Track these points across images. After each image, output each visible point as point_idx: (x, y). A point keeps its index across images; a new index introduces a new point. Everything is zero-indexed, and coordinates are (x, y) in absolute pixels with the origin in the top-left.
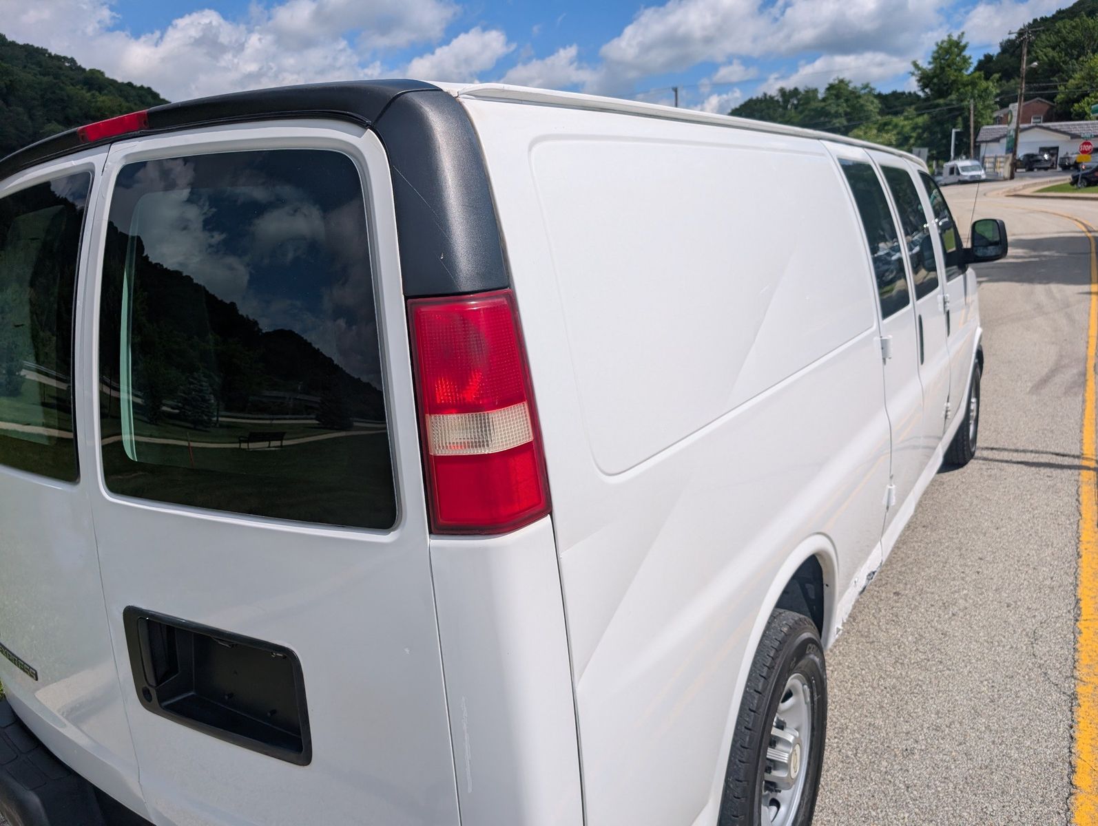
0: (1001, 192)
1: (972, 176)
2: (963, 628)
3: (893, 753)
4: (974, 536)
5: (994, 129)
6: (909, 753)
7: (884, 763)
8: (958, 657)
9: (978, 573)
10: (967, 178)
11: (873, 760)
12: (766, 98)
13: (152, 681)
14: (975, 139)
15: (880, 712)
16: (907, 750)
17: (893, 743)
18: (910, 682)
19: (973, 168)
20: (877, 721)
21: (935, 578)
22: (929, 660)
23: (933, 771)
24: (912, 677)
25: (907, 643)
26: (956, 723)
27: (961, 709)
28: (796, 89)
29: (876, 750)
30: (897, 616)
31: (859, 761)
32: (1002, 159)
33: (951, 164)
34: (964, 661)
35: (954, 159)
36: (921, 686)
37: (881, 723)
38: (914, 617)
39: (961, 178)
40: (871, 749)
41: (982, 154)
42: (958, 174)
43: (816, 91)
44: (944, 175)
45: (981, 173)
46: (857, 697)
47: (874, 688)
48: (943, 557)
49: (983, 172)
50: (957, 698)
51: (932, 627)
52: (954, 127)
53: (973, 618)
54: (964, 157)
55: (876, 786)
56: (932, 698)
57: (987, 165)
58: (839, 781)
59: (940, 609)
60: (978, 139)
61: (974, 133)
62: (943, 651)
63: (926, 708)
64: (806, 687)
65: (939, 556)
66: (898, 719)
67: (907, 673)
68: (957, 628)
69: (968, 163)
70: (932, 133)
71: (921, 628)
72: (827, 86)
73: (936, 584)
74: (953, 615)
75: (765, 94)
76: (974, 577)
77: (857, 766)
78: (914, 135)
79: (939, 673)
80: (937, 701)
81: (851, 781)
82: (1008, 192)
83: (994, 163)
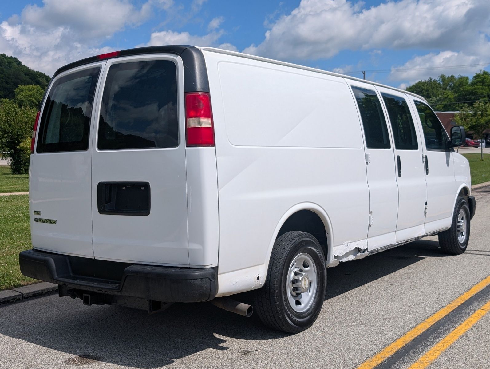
12: (430, 81)
28: (452, 77)
43: (467, 78)
64: (314, 264)
72: (475, 75)
75: (431, 79)
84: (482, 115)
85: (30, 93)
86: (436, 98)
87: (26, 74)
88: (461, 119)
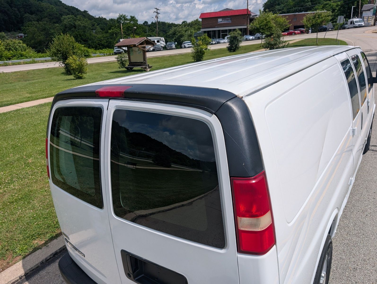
0: (370, 31)
1: (359, 25)
2: (370, 221)
3: (350, 269)
4: (371, 183)
5: (369, 6)
6: (355, 269)
7: (347, 273)
8: (370, 232)
9: (374, 198)
10: (357, 25)
11: (343, 272)
13: (131, 272)
14: (361, 10)
15: (344, 253)
16: (354, 268)
17: (349, 265)
18: (353, 242)
19: (360, 22)
20: (343, 257)
21: (358, 200)
22: (359, 233)
23: (364, 277)
24: (354, 240)
25: (351, 226)
26: (371, 258)
27: (373, 253)
29: (344, 268)
30: (346, 215)
31: (338, 272)
32: (371, 17)
33: (351, 20)
34: (372, 234)
35: (352, 18)
36: (357, 244)
37: (344, 258)
38: (352, 216)
39: (355, 26)
40: (342, 267)
41: (363, 16)
42: (354, 24)
44: (348, 24)
45: (363, 24)
46: (335, 247)
47: (341, 244)
48: (361, 191)
49: (363, 23)
50: (371, 249)
51: (359, 220)
52: (353, 6)
53: (373, 217)
54: (356, 17)
55: (345, 282)
56: (362, 248)
57: (365, 20)
58: (332, 279)
59: (361, 213)
60: (362, 10)
61: (361, 7)
62: (364, 230)
63: (360, 252)
65: (359, 191)
66: (350, 256)
67: (352, 238)
68: (368, 221)
69: (358, 20)
70: (344, 8)
71: (355, 220)
73: (359, 203)
74: (366, 215)
76: (373, 200)
77: (338, 274)
78: (337, 8)
79: (363, 239)
80: (364, 250)
81: (336, 279)
82: (373, 31)
83: (368, 19)
84: (319, 18)
85: (69, 20)
86: (284, 5)
87: (66, 8)
88: (307, 21)
